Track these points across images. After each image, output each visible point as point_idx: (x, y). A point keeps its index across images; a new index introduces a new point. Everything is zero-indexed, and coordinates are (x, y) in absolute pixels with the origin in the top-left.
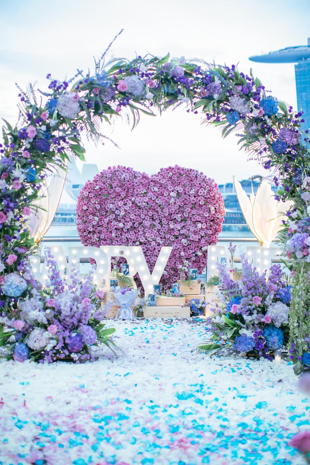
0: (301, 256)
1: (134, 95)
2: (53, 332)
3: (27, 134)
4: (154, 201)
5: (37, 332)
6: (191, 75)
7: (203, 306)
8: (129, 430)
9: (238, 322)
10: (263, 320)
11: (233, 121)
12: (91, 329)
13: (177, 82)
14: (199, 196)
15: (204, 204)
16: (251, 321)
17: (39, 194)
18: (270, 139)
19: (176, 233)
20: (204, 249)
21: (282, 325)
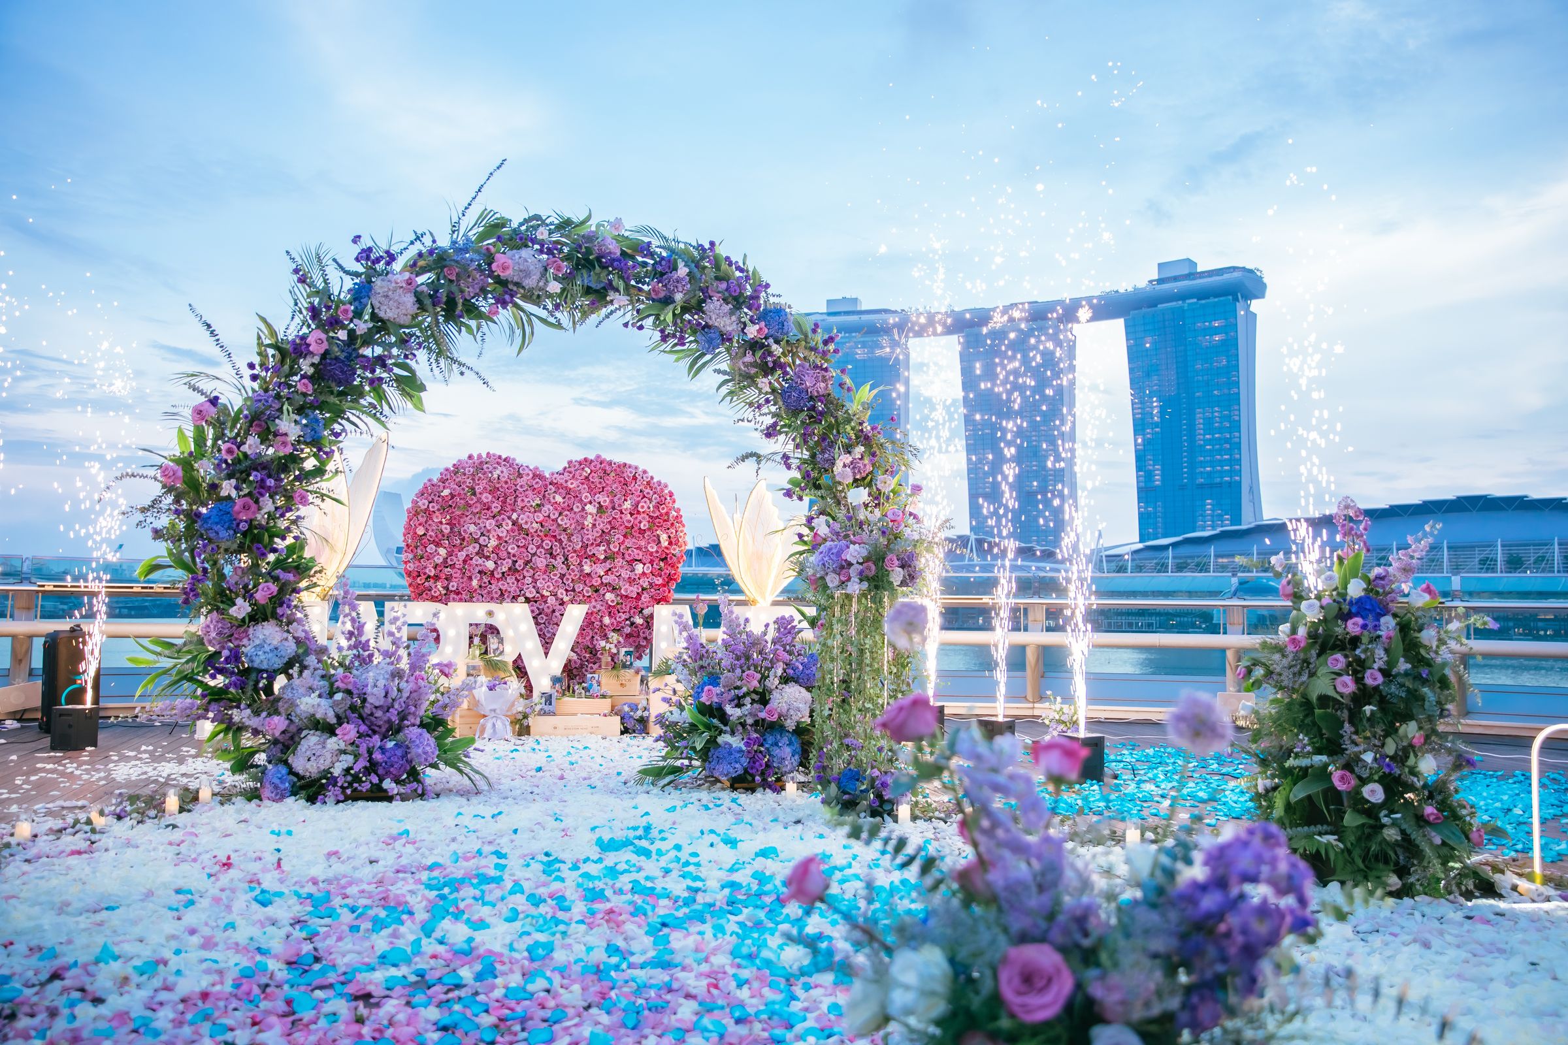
0: (837, 583)
1: (523, 288)
2: (346, 738)
3: (308, 345)
4: (555, 520)
5: (311, 740)
6: (632, 257)
7: (646, 714)
8: (502, 899)
9: (715, 721)
10: (763, 715)
11: (711, 346)
12: (426, 735)
13: (607, 268)
14: (638, 512)
15: (649, 529)
16: (740, 718)
17: (330, 467)
18: (776, 385)
19: (596, 582)
20: (646, 612)
21: (797, 727)
